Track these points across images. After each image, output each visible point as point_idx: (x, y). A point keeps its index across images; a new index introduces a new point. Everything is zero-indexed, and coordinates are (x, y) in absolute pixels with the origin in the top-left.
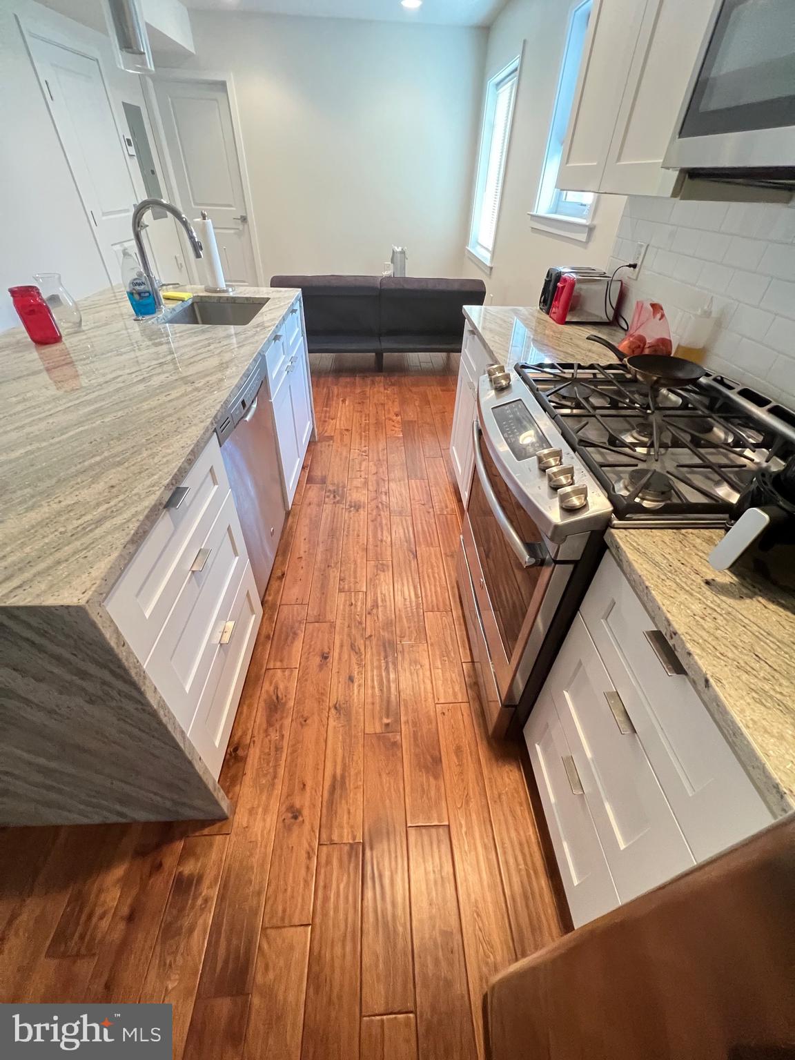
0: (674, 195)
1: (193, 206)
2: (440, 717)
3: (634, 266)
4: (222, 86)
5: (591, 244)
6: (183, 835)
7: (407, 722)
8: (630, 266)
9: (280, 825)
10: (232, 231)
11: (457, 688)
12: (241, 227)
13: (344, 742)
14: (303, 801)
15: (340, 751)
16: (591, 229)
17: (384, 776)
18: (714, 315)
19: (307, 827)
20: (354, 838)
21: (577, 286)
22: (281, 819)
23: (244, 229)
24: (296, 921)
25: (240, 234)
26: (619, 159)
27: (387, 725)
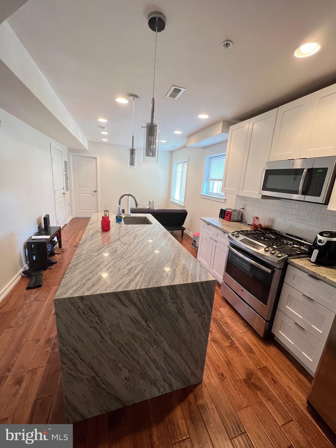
0: (261, 198)
1: (78, 187)
2: (244, 337)
3: (243, 209)
4: (95, 158)
5: (225, 203)
6: (191, 391)
7: (235, 340)
8: (242, 208)
9: (220, 380)
10: (91, 195)
11: (243, 328)
12: (94, 194)
13: (221, 350)
14: (222, 370)
15: (222, 353)
16: (225, 200)
17: (240, 357)
18: (271, 219)
19: (228, 378)
20: (244, 378)
21: (232, 213)
22: (219, 378)
23: (95, 194)
24: (243, 407)
25: (93, 196)
26: (242, 190)
27: (230, 342)
